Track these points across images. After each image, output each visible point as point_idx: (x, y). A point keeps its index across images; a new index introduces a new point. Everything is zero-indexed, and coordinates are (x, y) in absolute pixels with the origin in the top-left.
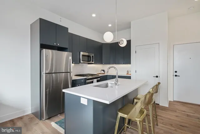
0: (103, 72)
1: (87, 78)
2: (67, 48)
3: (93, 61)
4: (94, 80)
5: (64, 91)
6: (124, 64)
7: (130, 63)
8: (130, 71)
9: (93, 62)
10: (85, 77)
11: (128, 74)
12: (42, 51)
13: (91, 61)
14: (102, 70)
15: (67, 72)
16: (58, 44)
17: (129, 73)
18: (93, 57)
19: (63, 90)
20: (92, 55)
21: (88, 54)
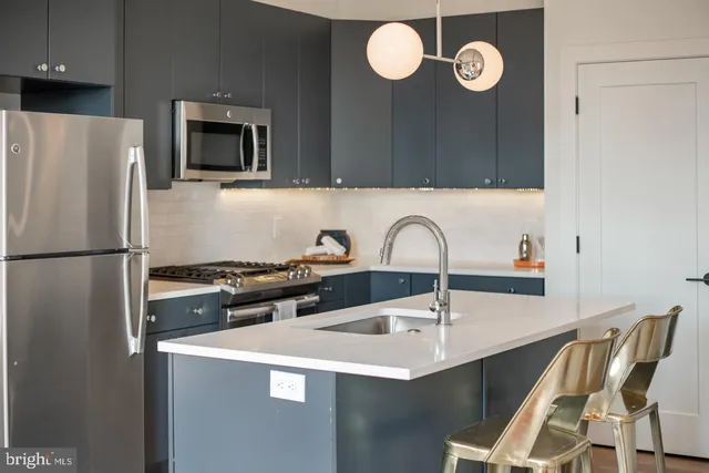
1: (233, 291)
2: (108, 87)
3: (262, 168)
4: (279, 304)
6: (495, 185)
7: (539, 184)
9: (266, 175)
11: (524, 261)
13: (248, 162)
14: (325, 233)
15: (113, 252)
16: (62, 68)
18: (262, 131)
19: (160, 344)
21: (229, 116)
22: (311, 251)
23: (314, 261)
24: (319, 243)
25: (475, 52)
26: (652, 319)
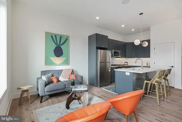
0: (127, 64)
2: (107, 48)
5: (115, 70)
6: (144, 57)
7: (149, 57)
8: (150, 63)
9: (120, 57)
10: (116, 66)
11: (147, 65)
12: (97, 51)
13: (119, 55)
17: (149, 64)
18: (120, 52)
20: (119, 52)
21: (117, 51)
22: (124, 64)
23: (124, 65)
24: (125, 63)
25: (145, 43)
26: (169, 69)
